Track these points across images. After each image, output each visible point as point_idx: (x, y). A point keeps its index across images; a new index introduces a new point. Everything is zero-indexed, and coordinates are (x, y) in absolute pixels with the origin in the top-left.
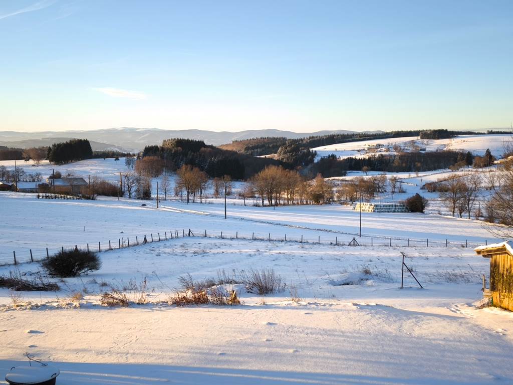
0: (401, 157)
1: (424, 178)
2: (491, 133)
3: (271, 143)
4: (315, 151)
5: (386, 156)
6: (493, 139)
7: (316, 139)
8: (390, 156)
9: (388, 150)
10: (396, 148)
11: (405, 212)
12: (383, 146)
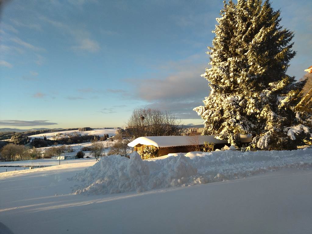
0: (71, 138)
1: (81, 146)
2: (106, 128)
3: (7, 134)
4: (31, 137)
5: (64, 138)
6: (106, 131)
7: (31, 132)
8: (66, 138)
9: (65, 136)
10: (68, 135)
11: (77, 158)
12: (63, 134)
